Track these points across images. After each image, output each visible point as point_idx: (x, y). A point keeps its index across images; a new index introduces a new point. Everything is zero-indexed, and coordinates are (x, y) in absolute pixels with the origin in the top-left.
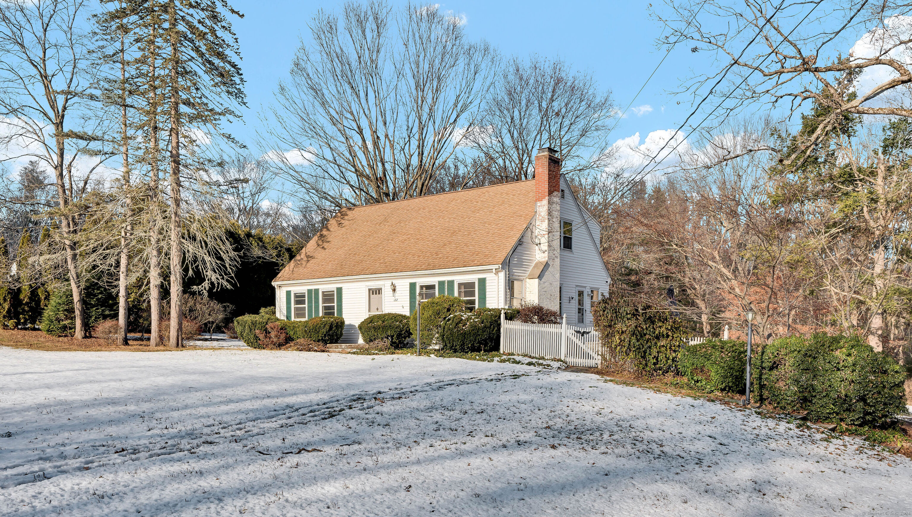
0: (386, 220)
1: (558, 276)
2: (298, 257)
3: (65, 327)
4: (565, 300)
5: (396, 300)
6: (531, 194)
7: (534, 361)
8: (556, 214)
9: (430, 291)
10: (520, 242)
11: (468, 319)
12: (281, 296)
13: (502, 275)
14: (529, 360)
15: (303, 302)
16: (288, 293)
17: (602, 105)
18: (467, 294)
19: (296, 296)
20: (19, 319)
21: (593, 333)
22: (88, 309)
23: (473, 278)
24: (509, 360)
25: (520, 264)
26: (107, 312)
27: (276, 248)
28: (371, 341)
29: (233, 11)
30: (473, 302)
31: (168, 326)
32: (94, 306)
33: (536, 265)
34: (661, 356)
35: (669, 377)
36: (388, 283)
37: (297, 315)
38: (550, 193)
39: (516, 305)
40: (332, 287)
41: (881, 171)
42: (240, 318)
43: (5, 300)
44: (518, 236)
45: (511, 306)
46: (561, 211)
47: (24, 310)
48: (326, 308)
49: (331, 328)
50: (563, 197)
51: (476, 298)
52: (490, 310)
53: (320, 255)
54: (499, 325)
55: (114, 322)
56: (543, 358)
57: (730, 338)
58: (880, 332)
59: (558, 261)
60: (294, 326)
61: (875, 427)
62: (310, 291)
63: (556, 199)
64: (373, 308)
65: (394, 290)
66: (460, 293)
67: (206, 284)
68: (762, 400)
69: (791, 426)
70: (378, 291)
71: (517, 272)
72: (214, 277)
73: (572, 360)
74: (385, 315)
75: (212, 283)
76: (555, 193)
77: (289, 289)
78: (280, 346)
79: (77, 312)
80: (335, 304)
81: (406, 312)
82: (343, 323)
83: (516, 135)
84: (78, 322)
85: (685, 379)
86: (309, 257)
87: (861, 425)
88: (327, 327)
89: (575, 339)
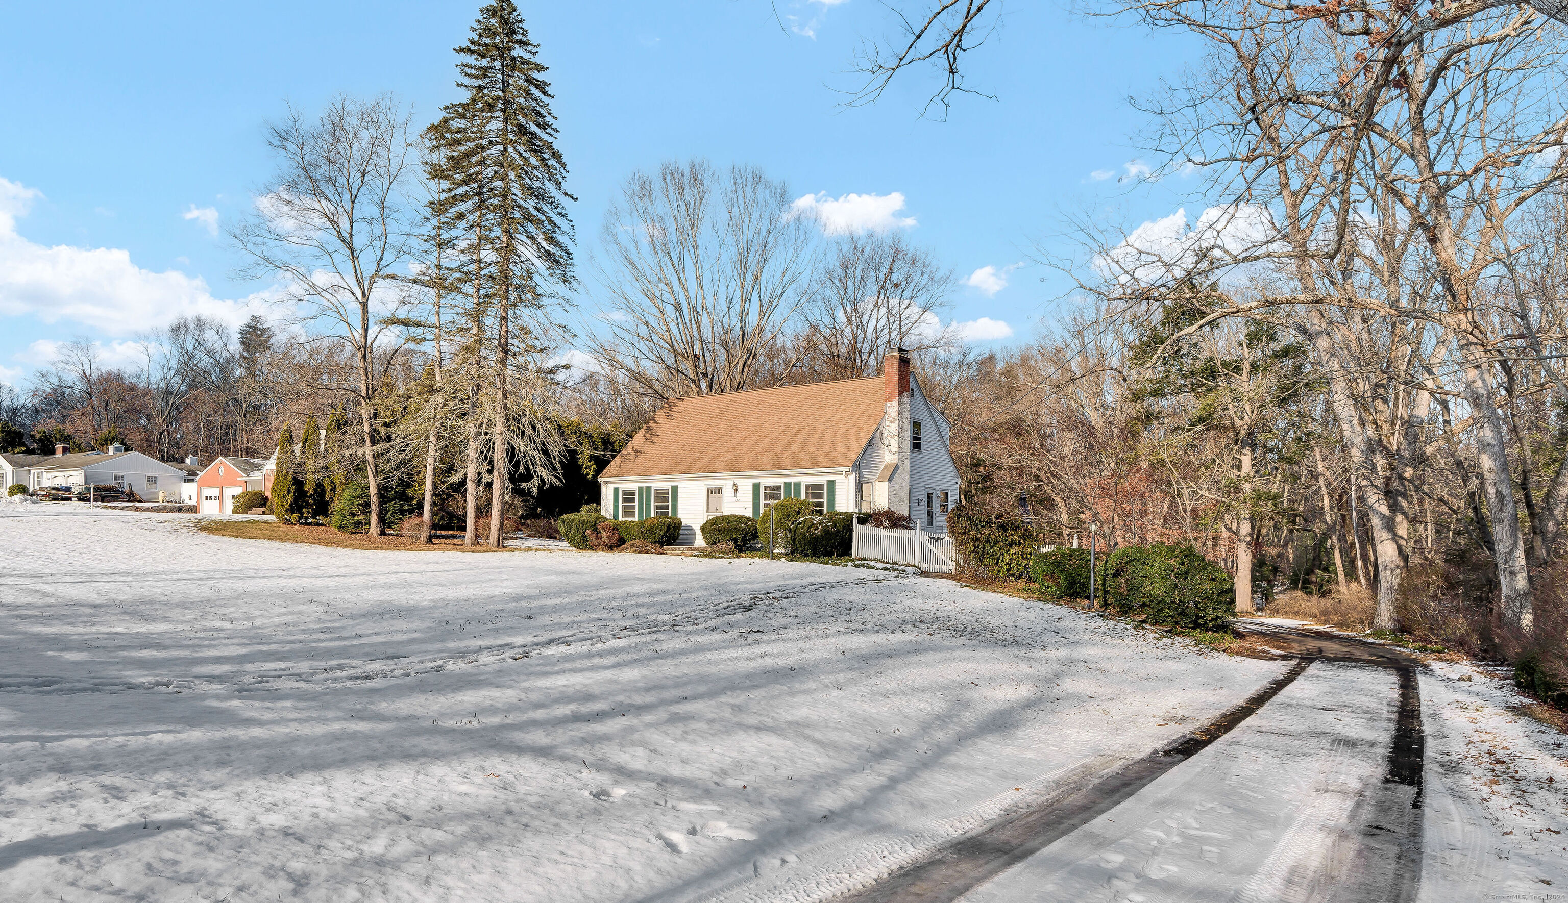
0: (722, 413)
1: (907, 478)
2: (624, 452)
3: (359, 524)
4: (915, 503)
5: (738, 501)
6: (880, 393)
7: (889, 566)
8: (906, 415)
9: (776, 492)
10: (870, 444)
11: (821, 523)
12: (607, 493)
13: (852, 478)
14: (883, 565)
15: (633, 500)
16: (616, 490)
17: (946, 279)
18: (814, 496)
19: (625, 493)
20: (302, 514)
21: (947, 539)
22: (385, 503)
23: (822, 480)
24: (863, 565)
25: (869, 466)
26: (406, 507)
27: (575, 433)
28: (715, 543)
29: (566, 194)
30: (821, 505)
31: (489, 525)
32: (393, 499)
33: (886, 467)
34: (1014, 564)
35: (1021, 583)
36: (730, 482)
37: (626, 514)
38: (901, 393)
39: (866, 508)
40: (666, 485)
41: (1246, 367)
42: (565, 517)
43: (289, 492)
44: (868, 437)
45: (860, 509)
46: (911, 412)
47: (308, 503)
48: (658, 507)
49: (669, 528)
50: (912, 396)
51: (825, 501)
52: (841, 514)
53: (649, 449)
54: (851, 530)
55: (417, 520)
56: (896, 564)
57: (1080, 546)
58: (1248, 539)
59: (907, 463)
60: (628, 526)
61: (1207, 630)
62: (641, 489)
63: (906, 400)
64: (712, 508)
65: (736, 490)
66: (807, 494)
67: (535, 481)
68: (1106, 605)
69: (1129, 627)
70: (719, 491)
71: (866, 474)
72: (545, 474)
73: (925, 566)
74: (729, 517)
75: (543, 481)
76: (905, 394)
77: (616, 486)
78: (611, 548)
79: (373, 507)
80: (670, 503)
81: (749, 513)
82: (680, 523)
83: (849, 309)
84: (374, 518)
85: (1037, 586)
86: (638, 452)
87: (1194, 628)
88: (665, 528)
89: (929, 545)
